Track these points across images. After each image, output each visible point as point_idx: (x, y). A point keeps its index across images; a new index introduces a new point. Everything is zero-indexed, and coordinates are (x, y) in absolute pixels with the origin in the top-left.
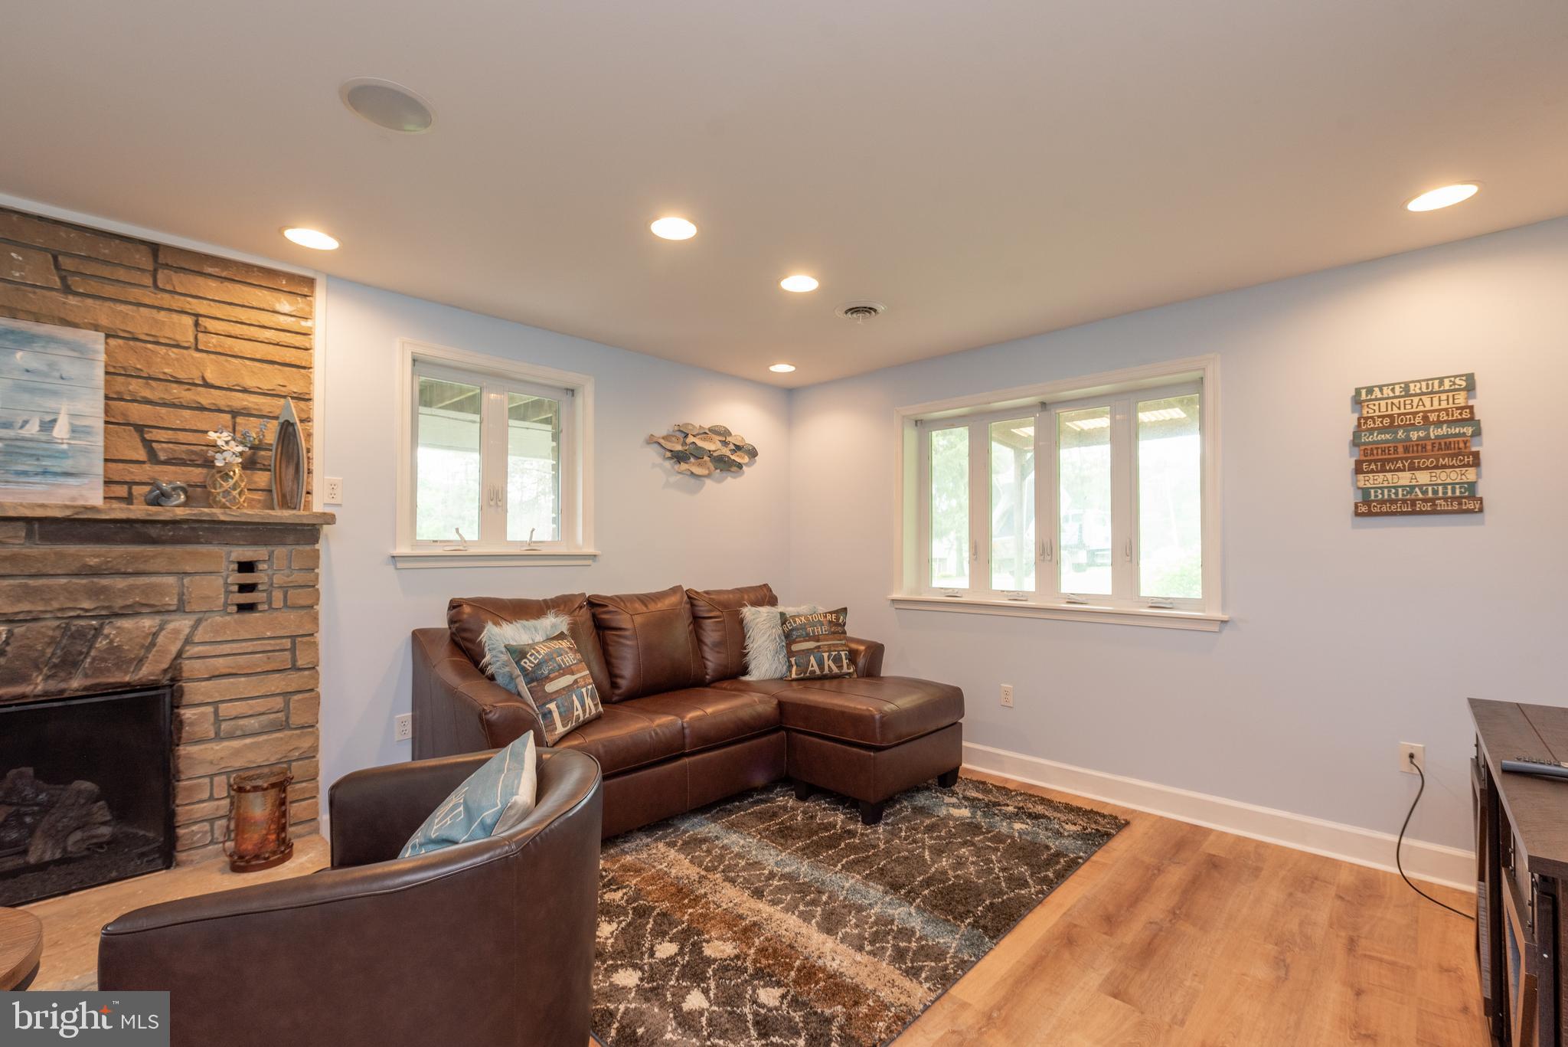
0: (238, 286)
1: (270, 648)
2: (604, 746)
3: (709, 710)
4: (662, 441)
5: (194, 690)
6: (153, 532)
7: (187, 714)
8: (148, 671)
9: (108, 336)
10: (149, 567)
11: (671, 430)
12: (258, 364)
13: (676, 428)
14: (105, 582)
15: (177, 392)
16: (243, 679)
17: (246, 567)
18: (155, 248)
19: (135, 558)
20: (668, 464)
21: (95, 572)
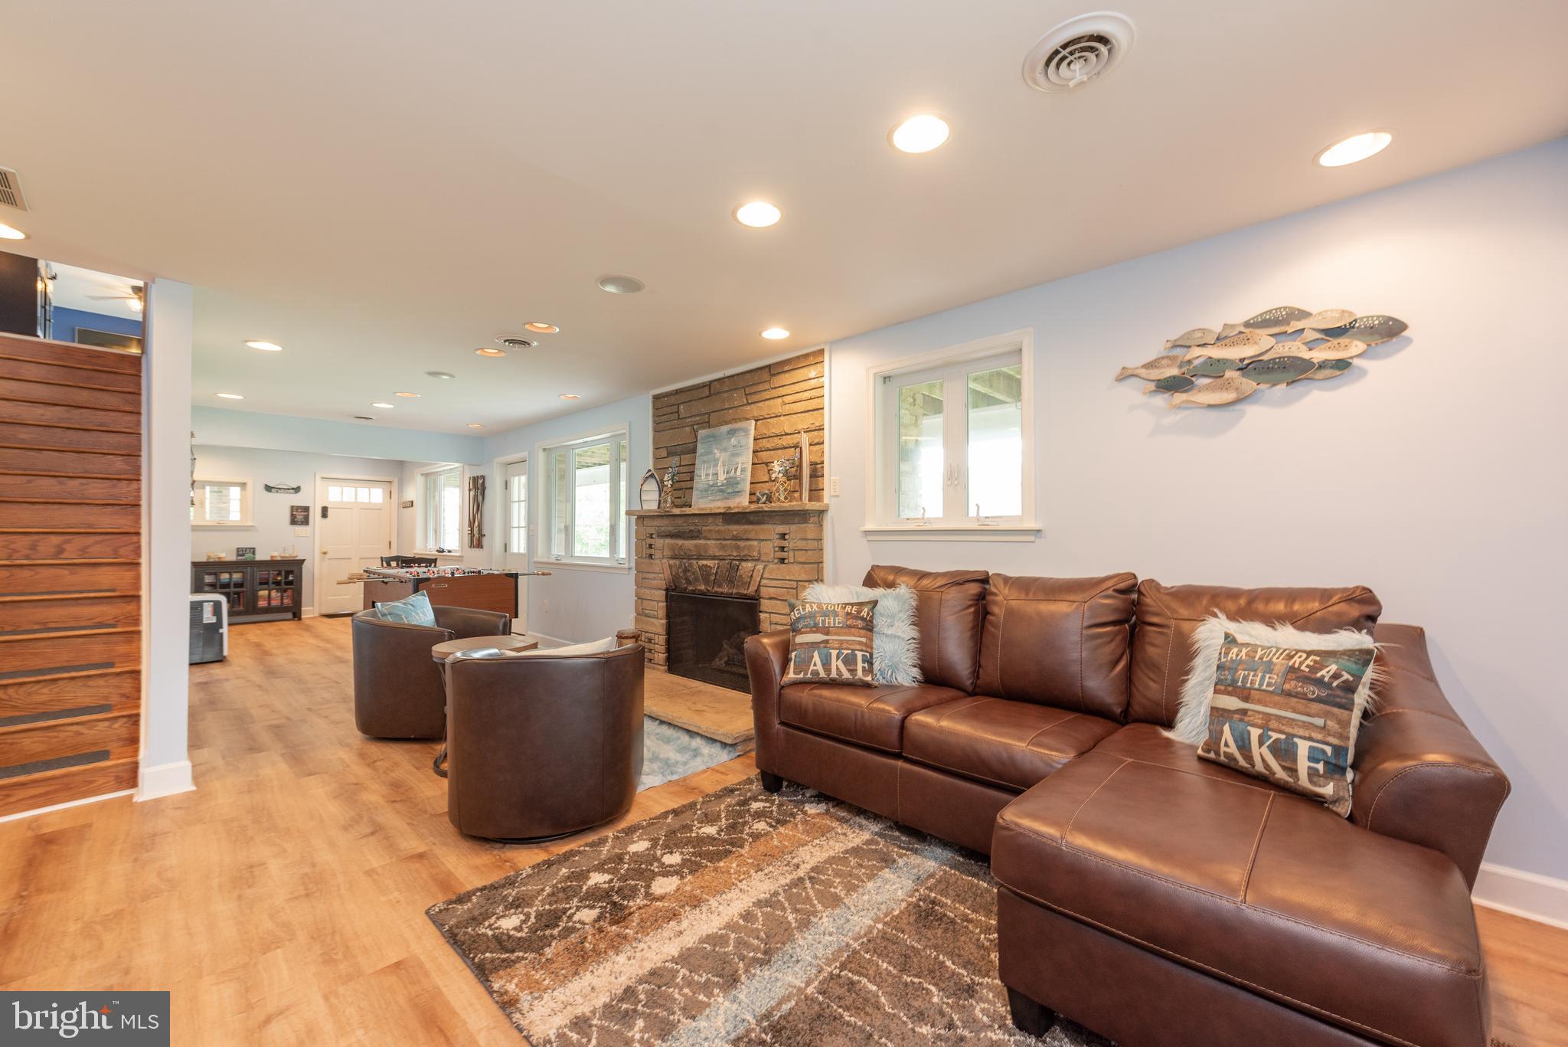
0: (796, 371)
1: (788, 586)
2: (814, 704)
3: (945, 723)
4: (1143, 372)
5: (765, 604)
6: (752, 518)
7: (762, 616)
8: (751, 590)
9: (756, 421)
10: (750, 536)
11: (1162, 350)
12: (803, 414)
13: (1169, 345)
14: (739, 543)
15: (778, 442)
16: (779, 602)
17: (783, 536)
18: (769, 367)
19: (746, 531)
20: (1161, 400)
21: (736, 538)
